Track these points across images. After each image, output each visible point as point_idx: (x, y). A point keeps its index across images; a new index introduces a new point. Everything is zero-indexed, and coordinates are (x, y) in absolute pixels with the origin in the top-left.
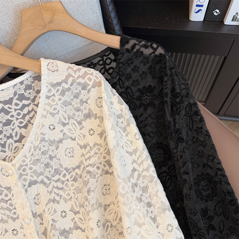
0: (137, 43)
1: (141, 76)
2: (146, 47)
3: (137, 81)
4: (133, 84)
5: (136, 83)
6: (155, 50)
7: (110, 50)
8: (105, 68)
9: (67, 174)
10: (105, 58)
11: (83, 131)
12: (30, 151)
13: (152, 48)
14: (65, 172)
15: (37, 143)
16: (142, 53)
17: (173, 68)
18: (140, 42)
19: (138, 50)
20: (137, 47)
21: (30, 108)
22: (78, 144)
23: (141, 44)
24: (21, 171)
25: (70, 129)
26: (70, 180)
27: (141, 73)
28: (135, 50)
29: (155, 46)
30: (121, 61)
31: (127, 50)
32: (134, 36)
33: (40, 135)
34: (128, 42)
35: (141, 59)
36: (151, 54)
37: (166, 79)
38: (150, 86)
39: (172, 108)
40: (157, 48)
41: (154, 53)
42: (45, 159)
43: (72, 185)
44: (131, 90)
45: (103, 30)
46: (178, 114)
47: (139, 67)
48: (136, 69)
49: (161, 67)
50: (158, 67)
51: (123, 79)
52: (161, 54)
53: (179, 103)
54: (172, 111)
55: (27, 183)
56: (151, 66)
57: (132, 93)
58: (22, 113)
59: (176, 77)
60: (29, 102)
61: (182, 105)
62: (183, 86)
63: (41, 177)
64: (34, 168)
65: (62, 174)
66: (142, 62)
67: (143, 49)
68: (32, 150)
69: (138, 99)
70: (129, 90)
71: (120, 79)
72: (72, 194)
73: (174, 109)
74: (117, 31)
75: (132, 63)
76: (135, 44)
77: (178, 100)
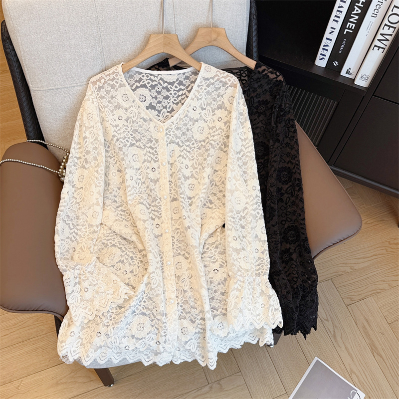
0: (267, 69)
1: (263, 92)
2: (272, 73)
3: (260, 95)
4: (256, 96)
5: (258, 96)
6: (278, 76)
7: (247, 69)
8: (240, 78)
9: (195, 143)
10: (242, 72)
11: (214, 118)
12: (176, 120)
13: (276, 74)
14: (194, 141)
15: (182, 117)
16: (268, 76)
17: (285, 92)
18: (269, 69)
19: (266, 74)
20: (266, 72)
21: (184, 92)
22: (208, 126)
23: (269, 70)
24: (167, 131)
25: (205, 114)
26: (196, 147)
27: (264, 90)
28: (264, 73)
29: (278, 74)
30: (253, 78)
31: (259, 71)
32: (266, 64)
33: (186, 112)
34: (260, 67)
35: (266, 80)
36: (274, 79)
37: (278, 97)
38: (267, 100)
39: (277, 118)
40: (279, 75)
41: (276, 78)
42: (184, 129)
43: (197, 151)
44: (254, 100)
45: (245, 53)
46: (280, 123)
47: (263, 86)
48: (261, 86)
49: (278, 89)
50: (275, 89)
51: (251, 90)
52: (280, 80)
53: (282, 116)
54: (277, 121)
55: (169, 141)
56: (271, 87)
57: (254, 102)
58: (178, 94)
59: (284, 98)
60: (184, 88)
61: (284, 118)
62: (288, 105)
63: (178, 140)
64: (176, 132)
65: (192, 142)
66: (267, 82)
67: (269, 74)
68: (178, 120)
69: (255, 108)
70: (252, 100)
71: (249, 89)
72: (195, 157)
73: (278, 119)
74: (254, 57)
75: (259, 81)
76: (265, 70)
77: (282, 113)
